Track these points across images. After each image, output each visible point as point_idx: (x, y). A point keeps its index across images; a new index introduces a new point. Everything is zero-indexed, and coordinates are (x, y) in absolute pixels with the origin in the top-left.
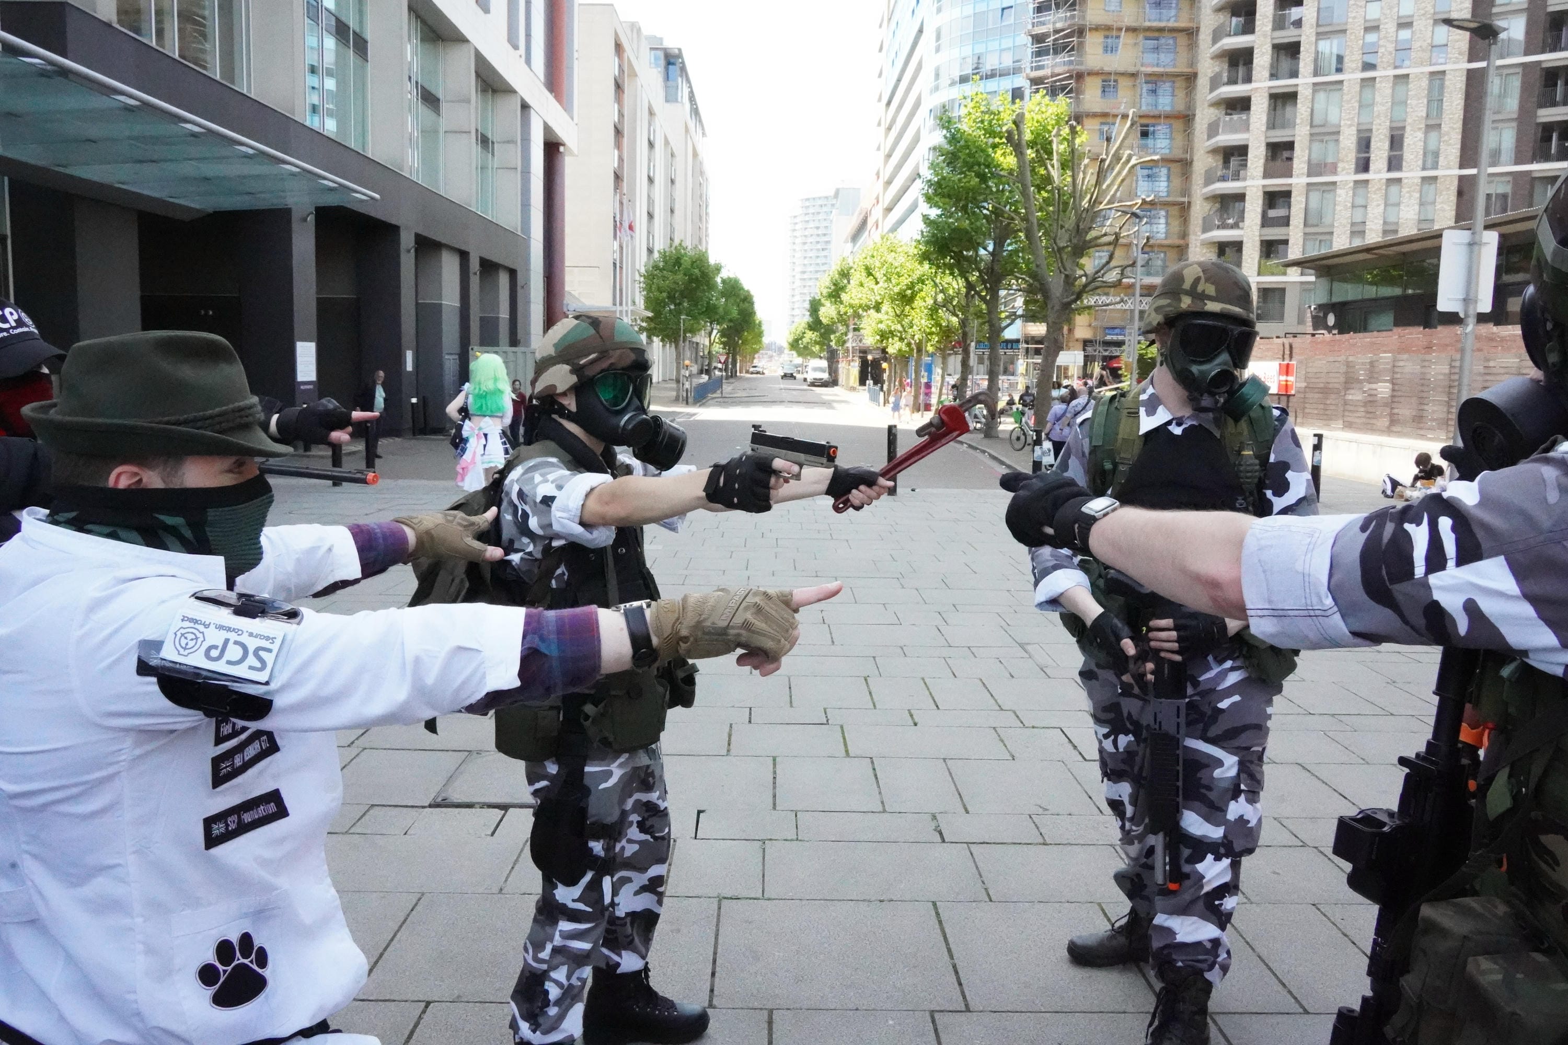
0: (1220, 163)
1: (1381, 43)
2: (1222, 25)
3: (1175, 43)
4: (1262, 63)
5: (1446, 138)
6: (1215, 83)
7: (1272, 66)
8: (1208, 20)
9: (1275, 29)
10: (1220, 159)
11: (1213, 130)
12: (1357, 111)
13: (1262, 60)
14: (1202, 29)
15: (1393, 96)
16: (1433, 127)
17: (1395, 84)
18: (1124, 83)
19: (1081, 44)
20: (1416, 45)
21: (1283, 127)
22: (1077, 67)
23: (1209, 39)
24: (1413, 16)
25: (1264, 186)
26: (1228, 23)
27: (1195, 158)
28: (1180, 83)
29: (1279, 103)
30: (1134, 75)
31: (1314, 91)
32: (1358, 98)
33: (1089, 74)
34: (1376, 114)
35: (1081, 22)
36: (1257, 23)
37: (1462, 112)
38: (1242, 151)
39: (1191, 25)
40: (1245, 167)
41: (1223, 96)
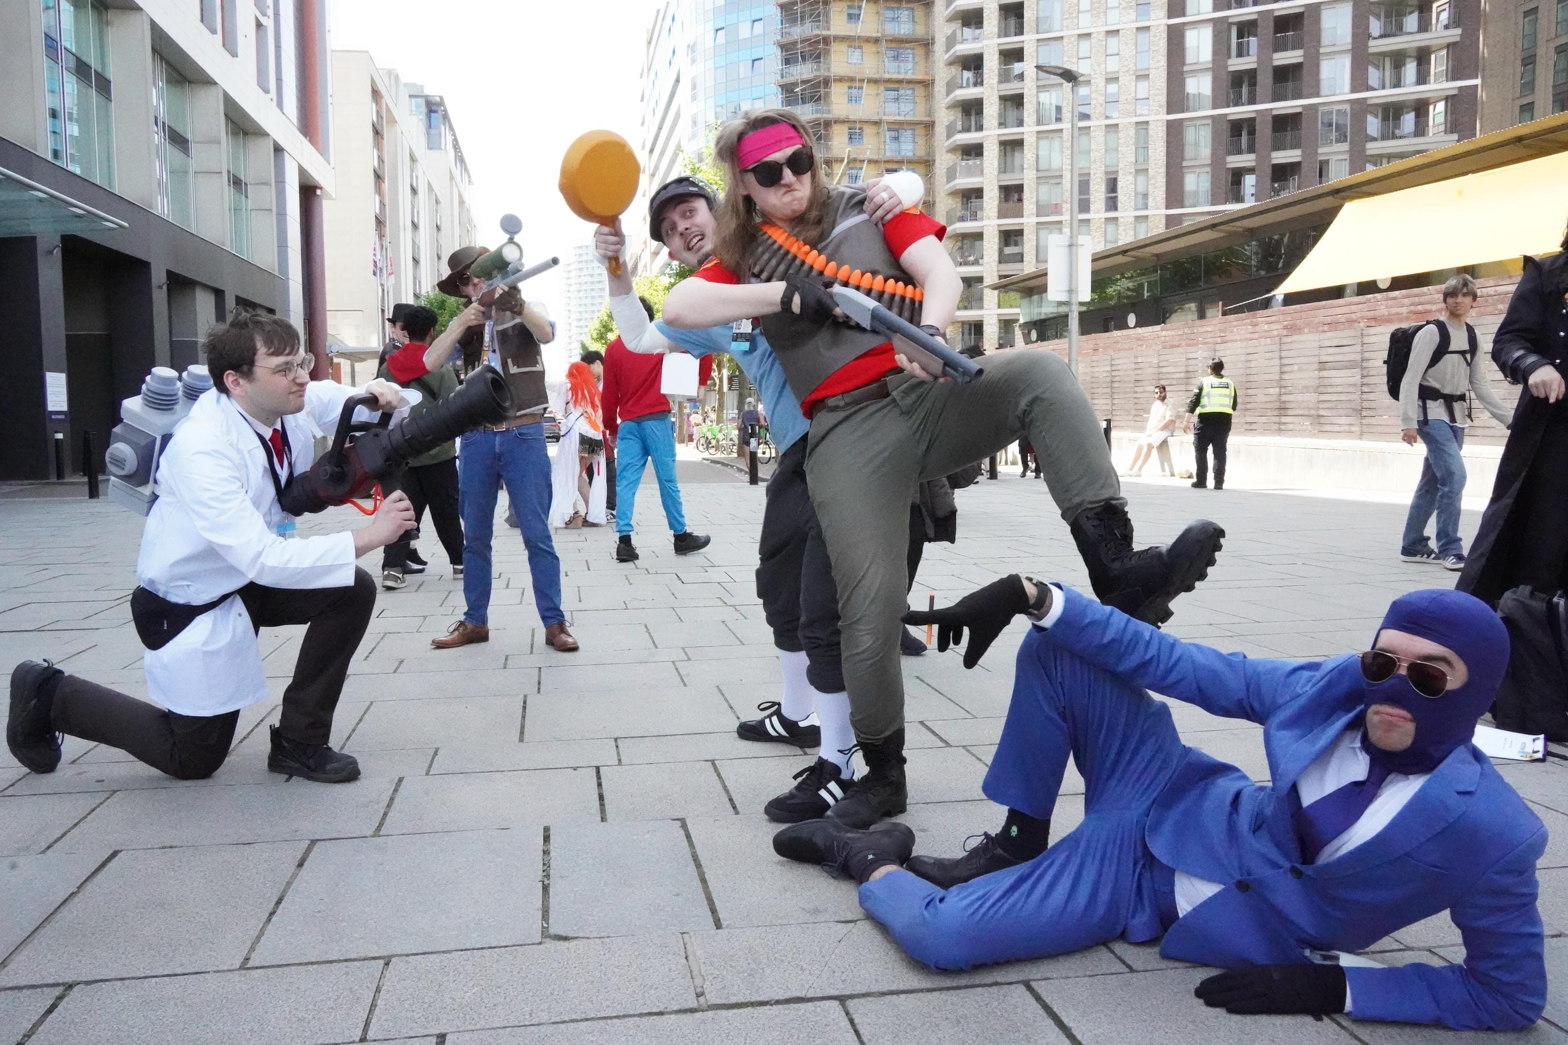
0: (959, 205)
1: (1093, 96)
2: (954, 78)
3: (913, 93)
4: (991, 113)
5: (1153, 181)
6: (951, 131)
7: (1000, 115)
8: (942, 73)
9: (1000, 82)
10: (959, 200)
11: (951, 174)
13: (991, 109)
14: (937, 82)
15: (1106, 143)
16: (1142, 171)
17: (1107, 132)
18: (869, 130)
19: (827, 95)
20: (1122, 99)
21: (1013, 171)
22: (825, 116)
23: (944, 91)
24: (1118, 72)
25: (999, 225)
26: (959, 76)
27: (937, 201)
28: (920, 131)
29: (1009, 148)
30: (877, 123)
31: (1038, 138)
33: (835, 122)
34: (1092, 160)
35: (826, 74)
36: (985, 76)
37: (1165, 158)
38: (978, 193)
39: (926, 77)
40: (981, 208)
41: (958, 143)
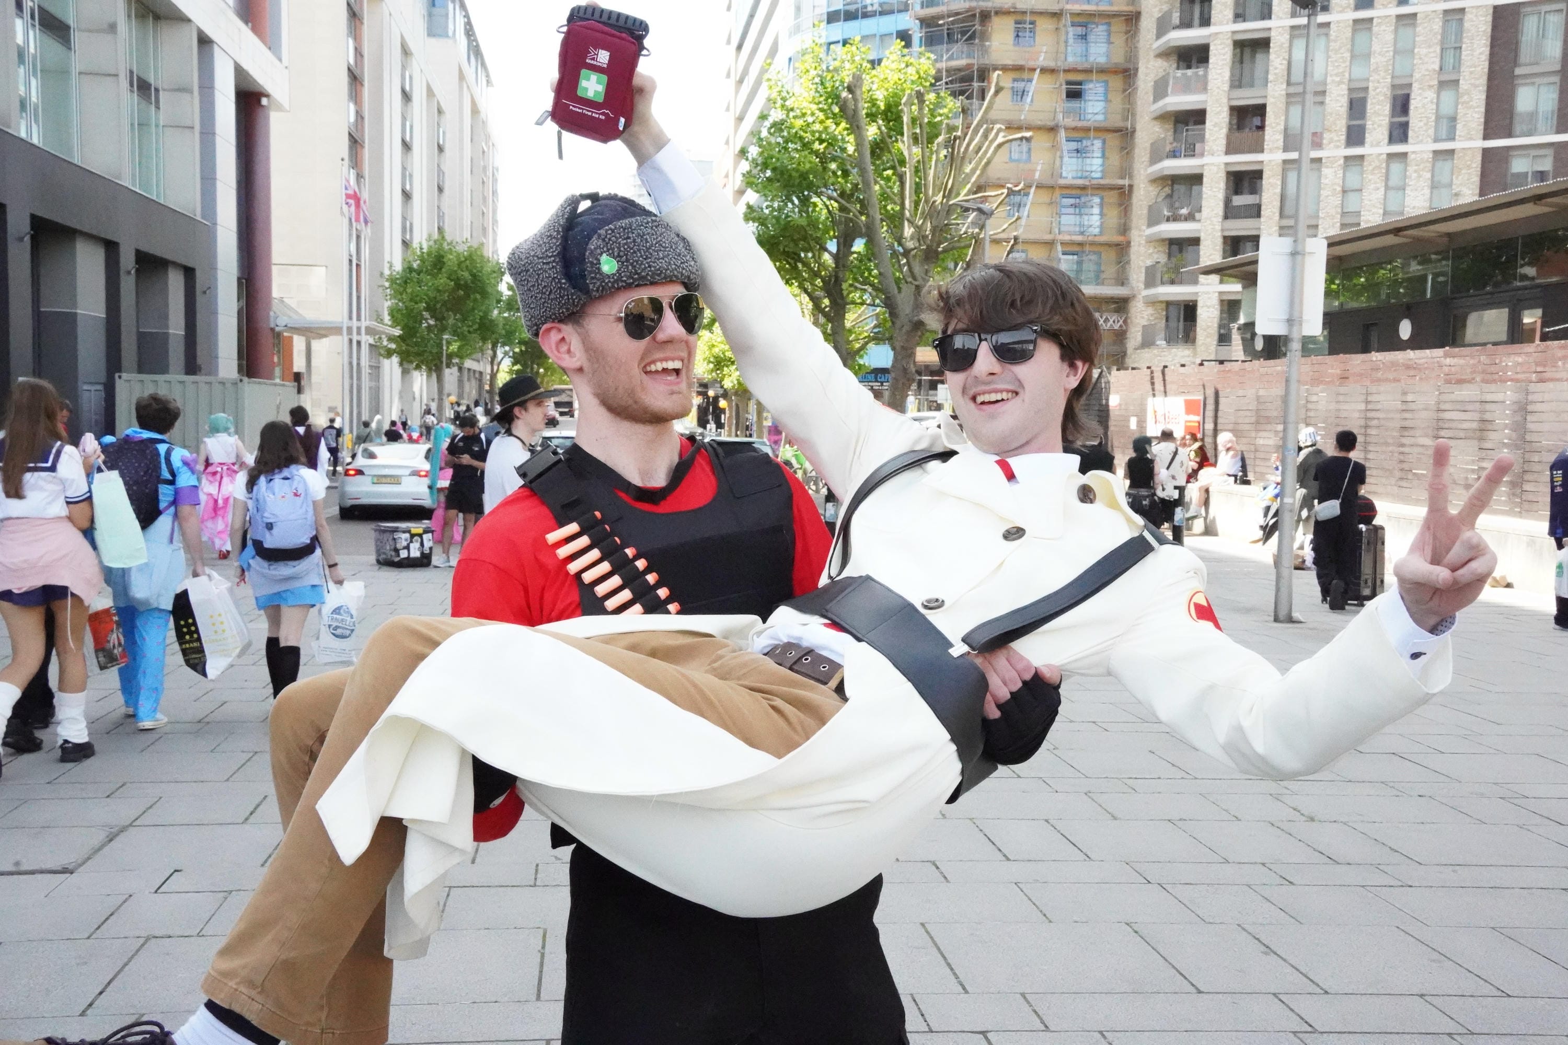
0: (1170, 134)
5: (1466, 98)
6: (1163, 27)
7: (1237, 4)
10: (1170, 126)
11: (1160, 90)
12: (1348, 63)
15: (1395, 43)
16: (1448, 83)
17: (1398, 27)
18: (1044, 25)
21: (1251, 85)
22: (981, 3)
25: (1227, 164)
27: (1138, 127)
28: (1118, 26)
29: (1247, 51)
30: (1056, 15)
31: (1292, 38)
32: (1349, 46)
33: (997, 13)
34: (1372, 68)
37: (1487, 64)
38: (1198, 117)
40: (1202, 139)
41: (1173, 44)
